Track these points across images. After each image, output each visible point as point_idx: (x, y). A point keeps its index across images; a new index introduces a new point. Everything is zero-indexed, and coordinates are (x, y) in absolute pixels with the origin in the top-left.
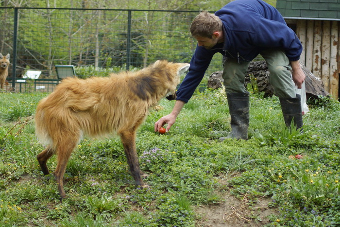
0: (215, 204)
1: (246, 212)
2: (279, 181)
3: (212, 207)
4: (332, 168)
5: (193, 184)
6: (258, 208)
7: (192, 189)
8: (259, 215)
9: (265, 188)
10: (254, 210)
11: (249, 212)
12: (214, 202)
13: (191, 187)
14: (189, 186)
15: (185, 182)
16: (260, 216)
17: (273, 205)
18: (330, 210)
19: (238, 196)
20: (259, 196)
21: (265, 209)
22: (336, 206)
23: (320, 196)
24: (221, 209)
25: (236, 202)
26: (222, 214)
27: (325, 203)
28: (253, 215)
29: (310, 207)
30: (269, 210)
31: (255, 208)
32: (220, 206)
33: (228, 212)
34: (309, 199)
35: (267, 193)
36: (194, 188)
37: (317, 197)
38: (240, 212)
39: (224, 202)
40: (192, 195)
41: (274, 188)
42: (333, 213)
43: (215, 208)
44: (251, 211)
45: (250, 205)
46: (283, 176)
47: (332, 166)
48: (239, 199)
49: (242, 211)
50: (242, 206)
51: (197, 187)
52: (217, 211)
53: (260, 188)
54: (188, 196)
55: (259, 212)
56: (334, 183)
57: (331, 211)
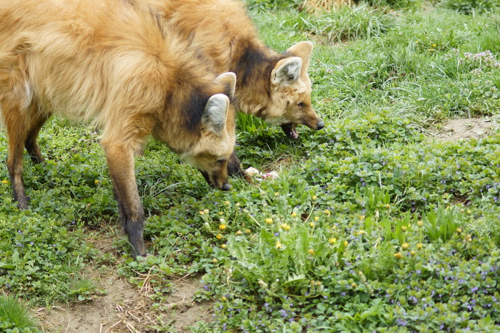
0: (84, 303)
1: (147, 316)
2: (220, 236)
3: (78, 308)
4: (334, 196)
5: (38, 258)
6: (172, 305)
7: (38, 268)
8: (174, 322)
9: (190, 255)
10: (165, 312)
11: (154, 317)
12: (81, 299)
13: (36, 264)
14: (31, 263)
15: (22, 256)
16: (176, 325)
17: (204, 297)
18: (319, 306)
19: (132, 279)
20: (177, 276)
21: (188, 307)
22: (333, 294)
23: (296, 278)
24: (97, 313)
25: (129, 293)
26: (98, 324)
27: (308, 290)
28: (160, 325)
29: (277, 300)
30: (196, 308)
31: (167, 307)
32: (93, 306)
33: (110, 317)
34: (274, 285)
35: (194, 267)
36: (41, 266)
37: (290, 279)
38: (135, 317)
39: (104, 295)
40: (37, 284)
41: (209, 255)
42: (325, 312)
43: (83, 310)
44: (157, 313)
45: (157, 300)
46: (230, 223)
47: (335, 192)
48: (134, 286)
49: (140, 315)
50: (139, 303)
51: (47, 264)
52: (88, 317)
53: (180, 256)
54: (28, 287)
55: (175, 314)
56: (328, 245)
57: (321, 308)
